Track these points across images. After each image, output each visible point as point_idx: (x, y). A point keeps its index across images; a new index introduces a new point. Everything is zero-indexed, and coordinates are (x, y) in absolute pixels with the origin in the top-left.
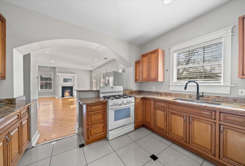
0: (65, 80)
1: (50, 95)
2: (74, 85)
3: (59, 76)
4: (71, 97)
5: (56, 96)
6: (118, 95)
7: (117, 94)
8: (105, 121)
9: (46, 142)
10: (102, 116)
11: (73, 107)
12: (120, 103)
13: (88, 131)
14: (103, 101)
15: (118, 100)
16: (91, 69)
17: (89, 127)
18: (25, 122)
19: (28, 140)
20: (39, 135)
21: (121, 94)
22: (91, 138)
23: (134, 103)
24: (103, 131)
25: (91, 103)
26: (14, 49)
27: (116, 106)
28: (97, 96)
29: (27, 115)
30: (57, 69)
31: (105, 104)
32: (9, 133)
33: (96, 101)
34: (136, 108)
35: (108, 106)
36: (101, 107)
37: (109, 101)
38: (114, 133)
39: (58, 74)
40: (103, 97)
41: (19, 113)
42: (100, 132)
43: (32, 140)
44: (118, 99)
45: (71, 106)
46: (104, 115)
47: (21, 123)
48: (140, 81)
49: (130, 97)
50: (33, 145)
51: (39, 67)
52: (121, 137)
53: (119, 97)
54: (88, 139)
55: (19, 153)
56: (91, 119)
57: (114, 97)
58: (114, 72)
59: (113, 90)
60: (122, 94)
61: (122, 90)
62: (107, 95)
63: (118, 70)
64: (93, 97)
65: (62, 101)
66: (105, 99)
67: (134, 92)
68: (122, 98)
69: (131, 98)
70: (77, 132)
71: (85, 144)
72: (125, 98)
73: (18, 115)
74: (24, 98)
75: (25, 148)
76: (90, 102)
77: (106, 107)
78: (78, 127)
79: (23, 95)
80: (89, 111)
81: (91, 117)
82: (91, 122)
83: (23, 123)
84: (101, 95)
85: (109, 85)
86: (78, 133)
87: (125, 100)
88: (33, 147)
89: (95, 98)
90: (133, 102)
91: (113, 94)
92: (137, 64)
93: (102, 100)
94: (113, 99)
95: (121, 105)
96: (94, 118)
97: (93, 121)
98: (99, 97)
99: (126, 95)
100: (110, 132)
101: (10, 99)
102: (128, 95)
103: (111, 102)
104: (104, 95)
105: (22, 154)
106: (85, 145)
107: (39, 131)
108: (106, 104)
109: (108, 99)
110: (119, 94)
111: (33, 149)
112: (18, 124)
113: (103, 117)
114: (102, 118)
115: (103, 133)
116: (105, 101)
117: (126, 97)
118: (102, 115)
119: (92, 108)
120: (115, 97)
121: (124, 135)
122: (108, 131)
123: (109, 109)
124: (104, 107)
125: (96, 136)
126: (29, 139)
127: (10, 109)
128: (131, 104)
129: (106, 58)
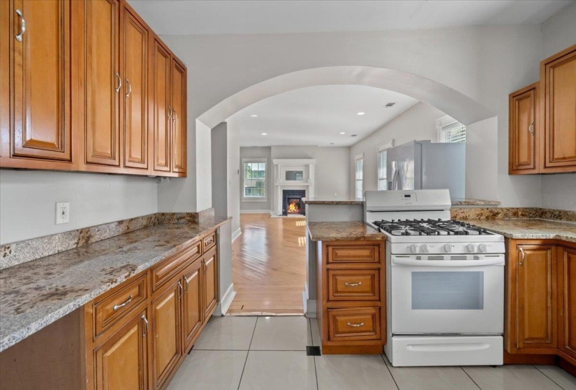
0: (290, 175)
1: (262, 209)
2: (308, 186)
3: (277, 165)
4: (302, 216)
5: (271, 213)
6: (429, 222)
7: (426, 216)
8: (380, 300)
9: (244, 314)
10: (369, 283)
11: (303, 242)
12: (433, 249)
13: (328, 316)
14: (373, 236)
15: (425, 238)
16: (349, 141)
17: (330, 305)
18: (209, 261)
19: (214, 298)
20: (234, 294)
21: (443, 220)
22: (338, 339)
23: (502, 259)
24: (374, 331)
25: (337, 240)
26: (197, 120)
27: (419, 258)
28: (357, 218)
29: (215, 247)
30: (273, 150)
31: (379, 247)
32: (184, 277)
33: (351, 234)
34: (514, 281)
35: (388, 253)
36: (366, 252)
37: (393, 238)
38: (410, 348)
39: (275, 161)
40: (376, 223)
41: (200, 243)
42: (363, 329)
43: (222, 301)
44: (428, 234)
45: (299, 238)
46: (377, 279)
47: (203, 262)
48: (536, 171)
49: (481, 231)
50: (224, 311)
51: (242, 149)
52: (438, 370)
53: (435, 227)
54: (329, 339)
55: (199, 320)
56: (336, 284)
57: (411, 226)
58: (416, 142)
59: (412, 203)
60: (446, 217)
61: (449, 203)
62: (388, 218)
63: (436, 134)
64: (345, 222)
65: (283, 224)
66: (380, 231)
67: (506, 215)
68: (446, 233)
69: (484, 237)
70: (305, 311)
71: (321, 349)
72: (457, 233)
73: (198, 246)
74: (213, 214)
75: (210, 315)
76: (333, 235)
77: (382, 257)
78: (308, 298)
79: (211, 207)
80: (330, 260)
81: (336, 279)
82: (337, 292)
83: (207, 263)
84: (370, 218)
85: (400, 187)
86: (307, 313)
87: (458, 243)
88: (222, 316)
89: (353, 224)
90: (496, 255)
91: (412, 217)
92: (519, 100)
93: (370, 231)
94: (407, 234)
95: (439, 257)
96: (344, 282)
97: (340, 292)
98: (363, 223)
99: (463, 225)
100: (394, 339)
101: (191, 214)
102: (472, 223)
103: (397, 244)
104: (379, 217)
105: (205, 323)
106: (321, 352)
107: (234, 284)
108: (382, 245)
109: (390, 233)
110: (434, 216)
111: (223, 320)
112: (198, 264)
113: (373, 286)
114: (368, 289)
115: (372, 335)
116: (379, 239)
117: (461, 229)
118: (369, 277)
119: (340, 253)
120: (417, 227)
121: (453, 370)
122: (390, 334)
123: (392, 264)
124: (377, 254)
125: (352, 338)
126: (217, 298)
127: (188, 233)
128: (484, 260)
129: (391, 102)
